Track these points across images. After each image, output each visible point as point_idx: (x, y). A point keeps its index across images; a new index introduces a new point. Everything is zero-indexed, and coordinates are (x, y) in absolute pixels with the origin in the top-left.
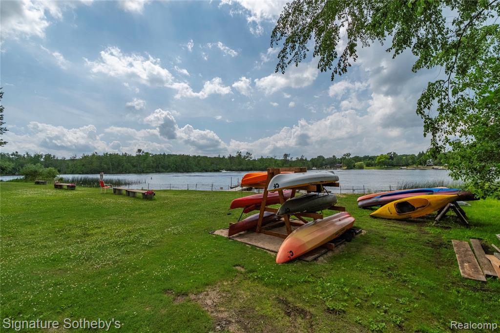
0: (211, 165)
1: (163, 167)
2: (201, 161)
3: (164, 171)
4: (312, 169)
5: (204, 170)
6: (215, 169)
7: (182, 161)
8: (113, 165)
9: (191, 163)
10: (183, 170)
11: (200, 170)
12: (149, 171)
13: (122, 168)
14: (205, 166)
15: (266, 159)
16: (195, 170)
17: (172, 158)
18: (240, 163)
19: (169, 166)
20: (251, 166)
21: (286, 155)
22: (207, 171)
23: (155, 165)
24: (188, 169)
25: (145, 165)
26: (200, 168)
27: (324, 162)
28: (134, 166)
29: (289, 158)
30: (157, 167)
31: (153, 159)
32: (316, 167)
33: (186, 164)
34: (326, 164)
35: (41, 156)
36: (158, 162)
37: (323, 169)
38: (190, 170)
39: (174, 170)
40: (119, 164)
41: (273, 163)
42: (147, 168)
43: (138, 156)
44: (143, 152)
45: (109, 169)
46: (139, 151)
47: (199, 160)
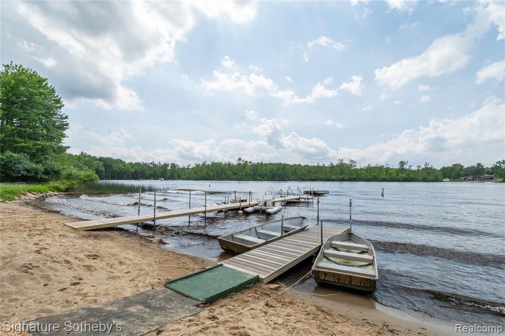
0: (308, 174)
1: (260, 175)
2: (297, 170)
3: (261, 179)
4: (443, 181)
5: (300, 178)
6: (313, 178)
7: (278, 170)
8: (217, 172)
9: (287, 172)
10: (279, 178)
11: (296, 179)
12: (247, 179)
13: (225, 175)
14: (302, 175)
15: (374, 167)
16: (291, 179)
17: (269, 166)
18: (342, 172)
19: (266, 174)
20: (355, 176)
21: (402, 163)
22: (303, 180)
23: (252, 173)
24: (284, 178)
25: (244, 173)
26: (297, 176)
27: (462, 172)
28: (235, 174)
29: (406, 167)
30: (255, 175)
31: (252, 167)
32: (449, 178)
33: (282, 173)
34: (466, 175)
35: (168, 165)
36: (256, 170)
37: (461, 181)
38: (286, 179)
39: (270, 178)
40: (222, 172)
41: (384, 173)
42: (246, 175)
43: (239, 164)
44: (243, 161)
45: (214, 176)
46: (240, 159)
47: (296, 168)
